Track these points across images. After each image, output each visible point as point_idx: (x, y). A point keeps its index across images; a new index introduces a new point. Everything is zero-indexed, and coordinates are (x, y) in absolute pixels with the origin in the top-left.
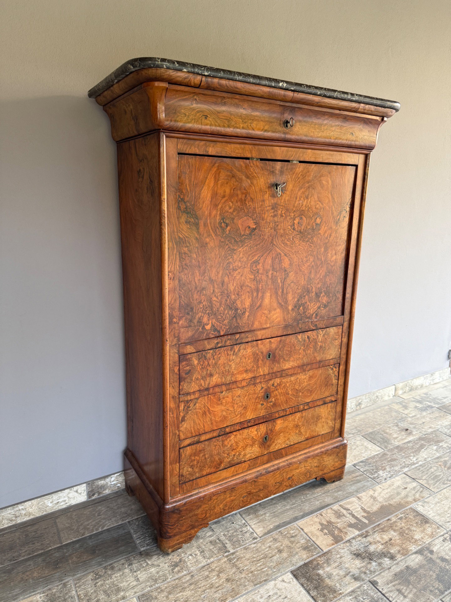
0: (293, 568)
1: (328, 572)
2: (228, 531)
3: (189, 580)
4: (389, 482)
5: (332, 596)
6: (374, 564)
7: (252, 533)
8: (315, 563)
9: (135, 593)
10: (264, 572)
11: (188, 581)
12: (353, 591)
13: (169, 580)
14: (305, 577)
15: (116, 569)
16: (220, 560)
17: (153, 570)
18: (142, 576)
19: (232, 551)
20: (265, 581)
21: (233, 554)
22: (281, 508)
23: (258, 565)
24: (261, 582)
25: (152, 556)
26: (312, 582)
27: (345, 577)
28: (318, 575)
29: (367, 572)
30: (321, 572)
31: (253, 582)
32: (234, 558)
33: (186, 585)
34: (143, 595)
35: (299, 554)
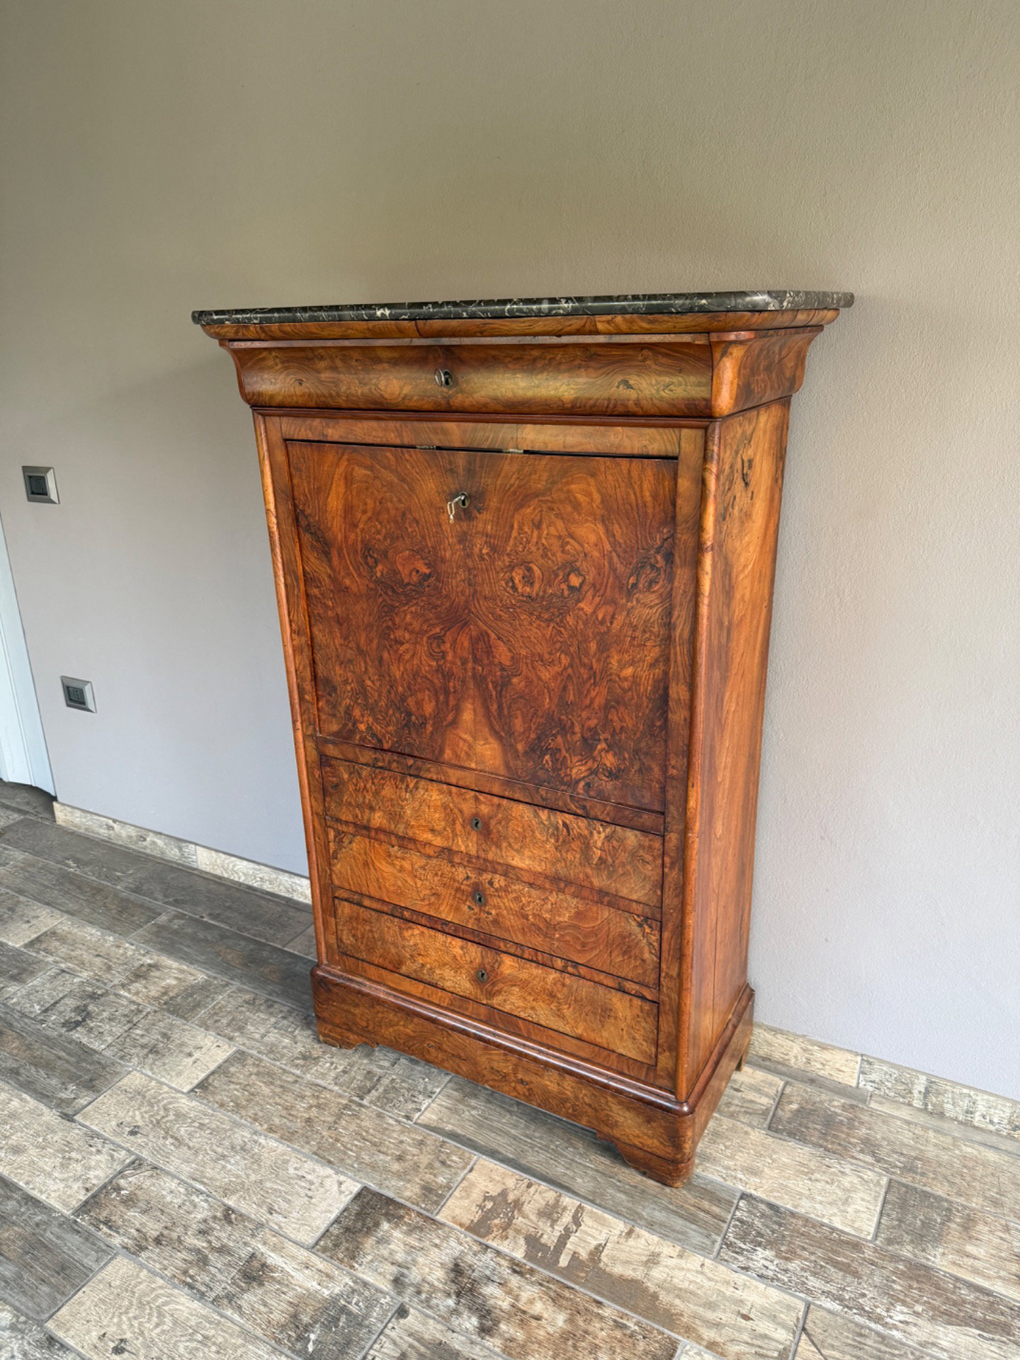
0: (373, 1186)
1: (391, 1235)
2: (403, 1081)
3: (288, 1082)
4: (741, 1278)
5: (341, 1256)
6: (451, 1302)
7: (420, 1110)
8: (402, 1212)
9: (244, 1044)
10: (345, 1154)
11: (286, 1081)
12: (365, 1284)
13: (278, 1063)
14: (363, 1207)
15: (271, 1010)
16: (340, 1096)
17: (287, 1041)
18: (272, 1037)
19: (365, 1102)
20: (330, 1162)
21: (361, 1105)
22: (504, 1124)
23: (356, 1142)
24: (323, 1158)
25: (310, 1029)
26: (356, 1221)
27: (393, 1264)
28: (377, 1225)
29: (424, 1296)
30: (385, 1226)
31: (319, 1148)
32: (354, 1110)
33: (279, 1082)
34: (243, 1052)
35: (408, 1185)
